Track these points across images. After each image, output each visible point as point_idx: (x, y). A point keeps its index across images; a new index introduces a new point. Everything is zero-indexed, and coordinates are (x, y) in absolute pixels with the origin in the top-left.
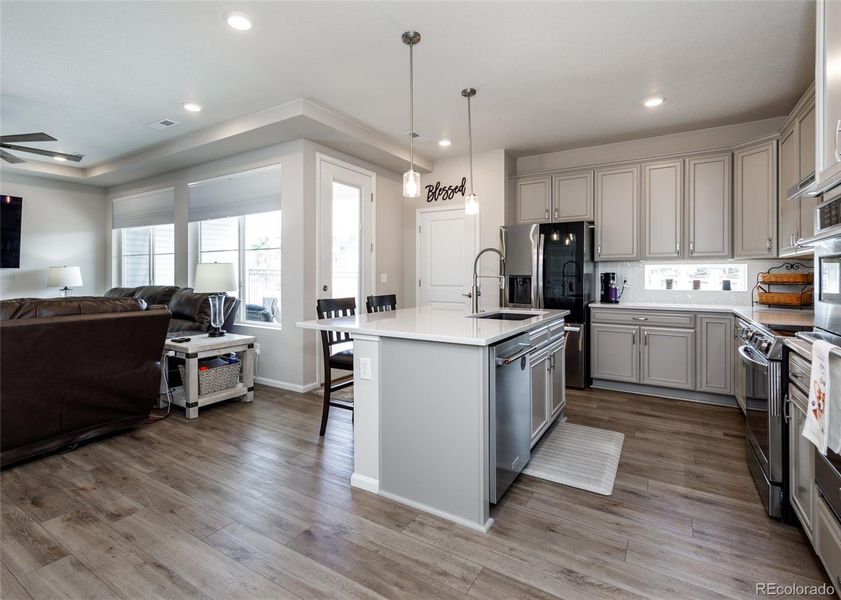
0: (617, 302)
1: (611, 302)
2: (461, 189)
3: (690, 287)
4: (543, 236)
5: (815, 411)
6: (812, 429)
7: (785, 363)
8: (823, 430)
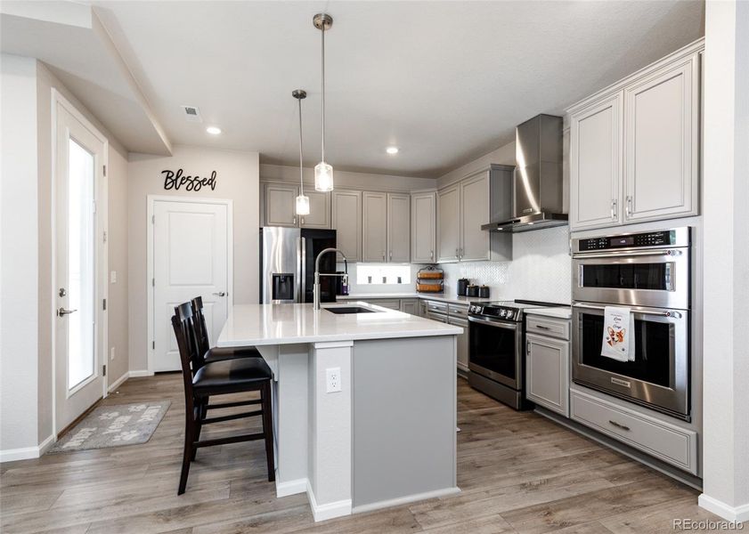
0: (347, 294)
1: (344, 294)
2: (211, 182)
3: (381, 281)
4: (304, 239)
5: (609, 342)
6: (608, 351)
7: (524, 322)
8: (623, 350)
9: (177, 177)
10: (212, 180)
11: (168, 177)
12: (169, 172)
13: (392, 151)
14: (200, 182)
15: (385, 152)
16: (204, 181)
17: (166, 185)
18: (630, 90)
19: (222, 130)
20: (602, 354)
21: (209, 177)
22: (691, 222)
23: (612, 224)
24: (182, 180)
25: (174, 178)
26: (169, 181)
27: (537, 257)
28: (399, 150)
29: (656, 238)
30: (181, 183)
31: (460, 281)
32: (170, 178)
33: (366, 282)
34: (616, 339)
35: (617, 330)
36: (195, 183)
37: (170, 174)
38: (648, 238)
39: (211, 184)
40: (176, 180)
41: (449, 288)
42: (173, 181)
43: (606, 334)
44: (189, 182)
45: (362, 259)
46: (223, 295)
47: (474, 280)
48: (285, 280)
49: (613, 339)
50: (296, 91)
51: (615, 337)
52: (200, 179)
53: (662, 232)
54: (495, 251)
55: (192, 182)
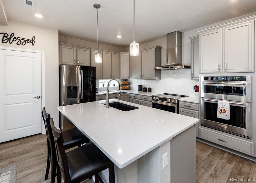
5: (220, 113)
6: (219, 116)
7: (178, 104)
8: (226, 116)
9: (11, 37)
10: (33, 40)
11: (4, 37)
12: (5, 34)
13: (119, 37)
14: (25, 41)
15: (116, 37)
16: (27, 40)
17: (3, 40)
18: (226, 28)
19: (44, 16)
20: (217, 117)
21: (31, 39)
22: (252, 74)
23: (218, 72)
24: (14, 38)
25: (8, 37)
26: (5, 38)
27: (172, 79)
28: (122, 36)
29: (237, 79)
30: (13, 40)
31: (139, 86)
32: (6, 37)
33: (102, 87)
34: (223, 112)
35: (223, 109)
36: (22, 41)
37: (6, 35)
38: (234, 78)
39: (32, 42)
40: (10, 38)
41: (133, 88)
42: (8, 39)
43: (219, 110)
44: (18, 40)
45: (102, 78)
46: (40, 97)
47: (144, 85)
48: (74, 89)
49: (222, 112)
50: (96, 4)
51: (222, 111)
52: (26, 39)
53: (240, 77)
54: (157, 76)
55: (20, 40)
